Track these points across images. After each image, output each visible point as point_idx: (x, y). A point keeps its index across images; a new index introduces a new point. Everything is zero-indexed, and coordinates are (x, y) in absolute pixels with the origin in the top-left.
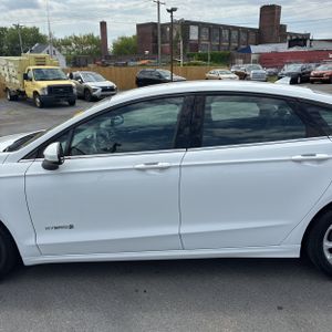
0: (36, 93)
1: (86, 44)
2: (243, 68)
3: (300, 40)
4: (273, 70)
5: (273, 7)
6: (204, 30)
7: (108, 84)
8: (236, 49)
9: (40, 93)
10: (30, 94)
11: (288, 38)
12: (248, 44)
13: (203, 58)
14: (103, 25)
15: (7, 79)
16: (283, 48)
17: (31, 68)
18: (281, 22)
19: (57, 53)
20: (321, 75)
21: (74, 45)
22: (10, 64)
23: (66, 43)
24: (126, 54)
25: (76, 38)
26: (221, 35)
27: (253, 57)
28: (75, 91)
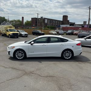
0: (9, 35)
1: (17, 22)
2: (58, 31)
3: (73, 24)
4: (65, 31)
5: (66, 16)
6: (49, 20)
7: (26, 33)
8: (57, 25)
9: (11, 35)
10: (8, 34)
11: (70, 24)
12: (60, 24)
13: (48, 27)
14: (23, 18)
15: (2, 31)
16: (68, 26)
17: (9, 29)
18: (68, 20)
19: (10, 24)
20: (76, 33)
21: (14, 22)
22: (3, 27)
24: (28, 25)
26: (53, 22)
27: (61, 28)
28: (19, 34)
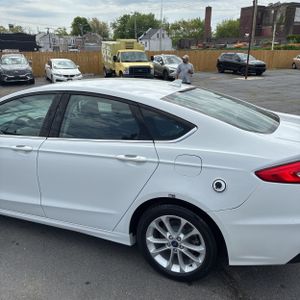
0: (120, 72)
14: (209, 10)
15: (105, 60)
17: (121, 51)
19: (166, 36)
21: (182, 29)
23: (176, 27)
25: (184, 23)
28: (153, 72)
